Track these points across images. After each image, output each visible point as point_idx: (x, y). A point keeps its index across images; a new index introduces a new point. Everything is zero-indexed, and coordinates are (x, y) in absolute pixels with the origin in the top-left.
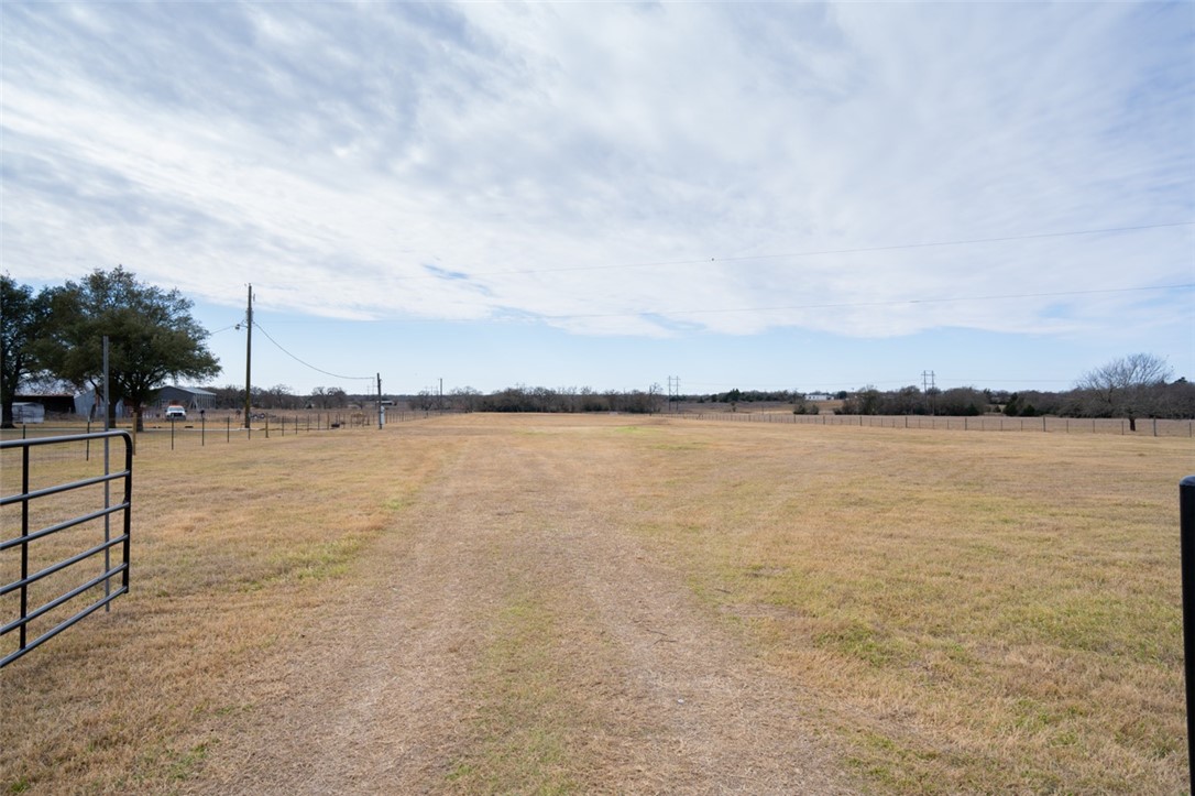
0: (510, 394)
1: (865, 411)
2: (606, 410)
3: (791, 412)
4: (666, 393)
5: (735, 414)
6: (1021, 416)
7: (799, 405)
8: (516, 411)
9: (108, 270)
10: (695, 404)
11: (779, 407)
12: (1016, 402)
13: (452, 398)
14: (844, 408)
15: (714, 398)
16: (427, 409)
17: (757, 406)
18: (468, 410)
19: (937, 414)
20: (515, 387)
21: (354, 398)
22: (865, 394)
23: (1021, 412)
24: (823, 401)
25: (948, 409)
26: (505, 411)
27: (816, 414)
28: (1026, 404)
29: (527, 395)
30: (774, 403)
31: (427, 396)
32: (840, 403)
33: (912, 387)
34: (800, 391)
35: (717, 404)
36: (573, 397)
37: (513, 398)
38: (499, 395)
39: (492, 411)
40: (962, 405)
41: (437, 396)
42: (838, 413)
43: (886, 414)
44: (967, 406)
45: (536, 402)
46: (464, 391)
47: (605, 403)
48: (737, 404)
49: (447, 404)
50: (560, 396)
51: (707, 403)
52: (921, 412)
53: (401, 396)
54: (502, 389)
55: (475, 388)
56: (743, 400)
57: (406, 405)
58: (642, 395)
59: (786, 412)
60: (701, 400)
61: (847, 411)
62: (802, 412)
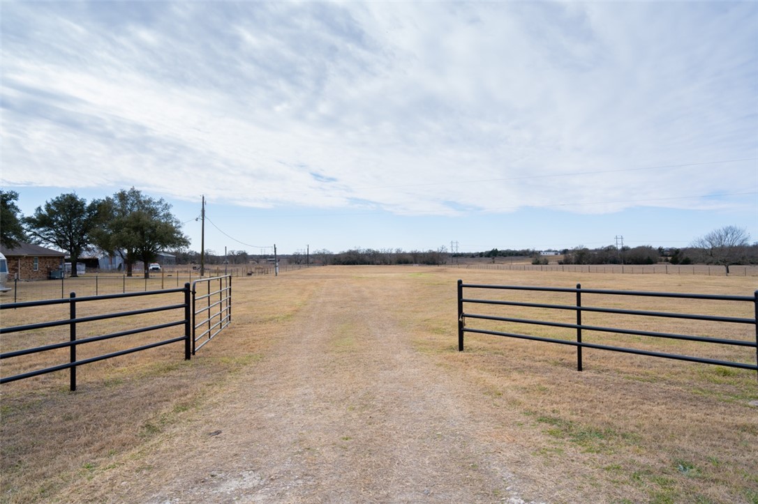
0: (351, 253)
1: (578, 262)
2: (412, 263)
3: (530, 263)
4: (450, 251)
5: (494, 265)
6: (682, 264)
7: (536, 258)
8: (354, 264)
9: (127, 189)
10: (469, 258)
11: (523, 260)
12: (678, 255)
13: (314, 256)
14: (564, 260)
15: (481, 255)
16: (298, 263)
17: (509, 260)
18: (324, 264)
19: (625, 264)
20: (354, 249)
21: (253, 257)
22: (578, 251)
23: (681, 262)
24: (552, 256)
25: (633, 260)
26: (348, 264)
27: (547, 264)
28: (685, 256)
29: (362, 254)
30: (519, 257)
31: (299, 255)
32: (562, 257)
33: (611, 246)
34: (537, 249)
35: (483, 258)
36: (390, 255)
37: (352, 256)
38: (344, 254)
39: (340, 264)
40: (642, 258)
41: (305, 255)
42: (560, 263)
43: (592, 264)
44: (645, 258)
45: (367, 258)
46: (322, 252)
47: (410, 258)
48: (496, 258)
49: (311, 260)
50: (381, 255)
51: (477, 258)
52: (614, 262)
53: (282, 255)
54: (346, 250)
55: (328, 250)
56: (500, 255)
57: (285, 261)
58: (434, 253)
59: (527, 263)
60: (473, 256)
61: (567, 262)
62: (538, 263)
